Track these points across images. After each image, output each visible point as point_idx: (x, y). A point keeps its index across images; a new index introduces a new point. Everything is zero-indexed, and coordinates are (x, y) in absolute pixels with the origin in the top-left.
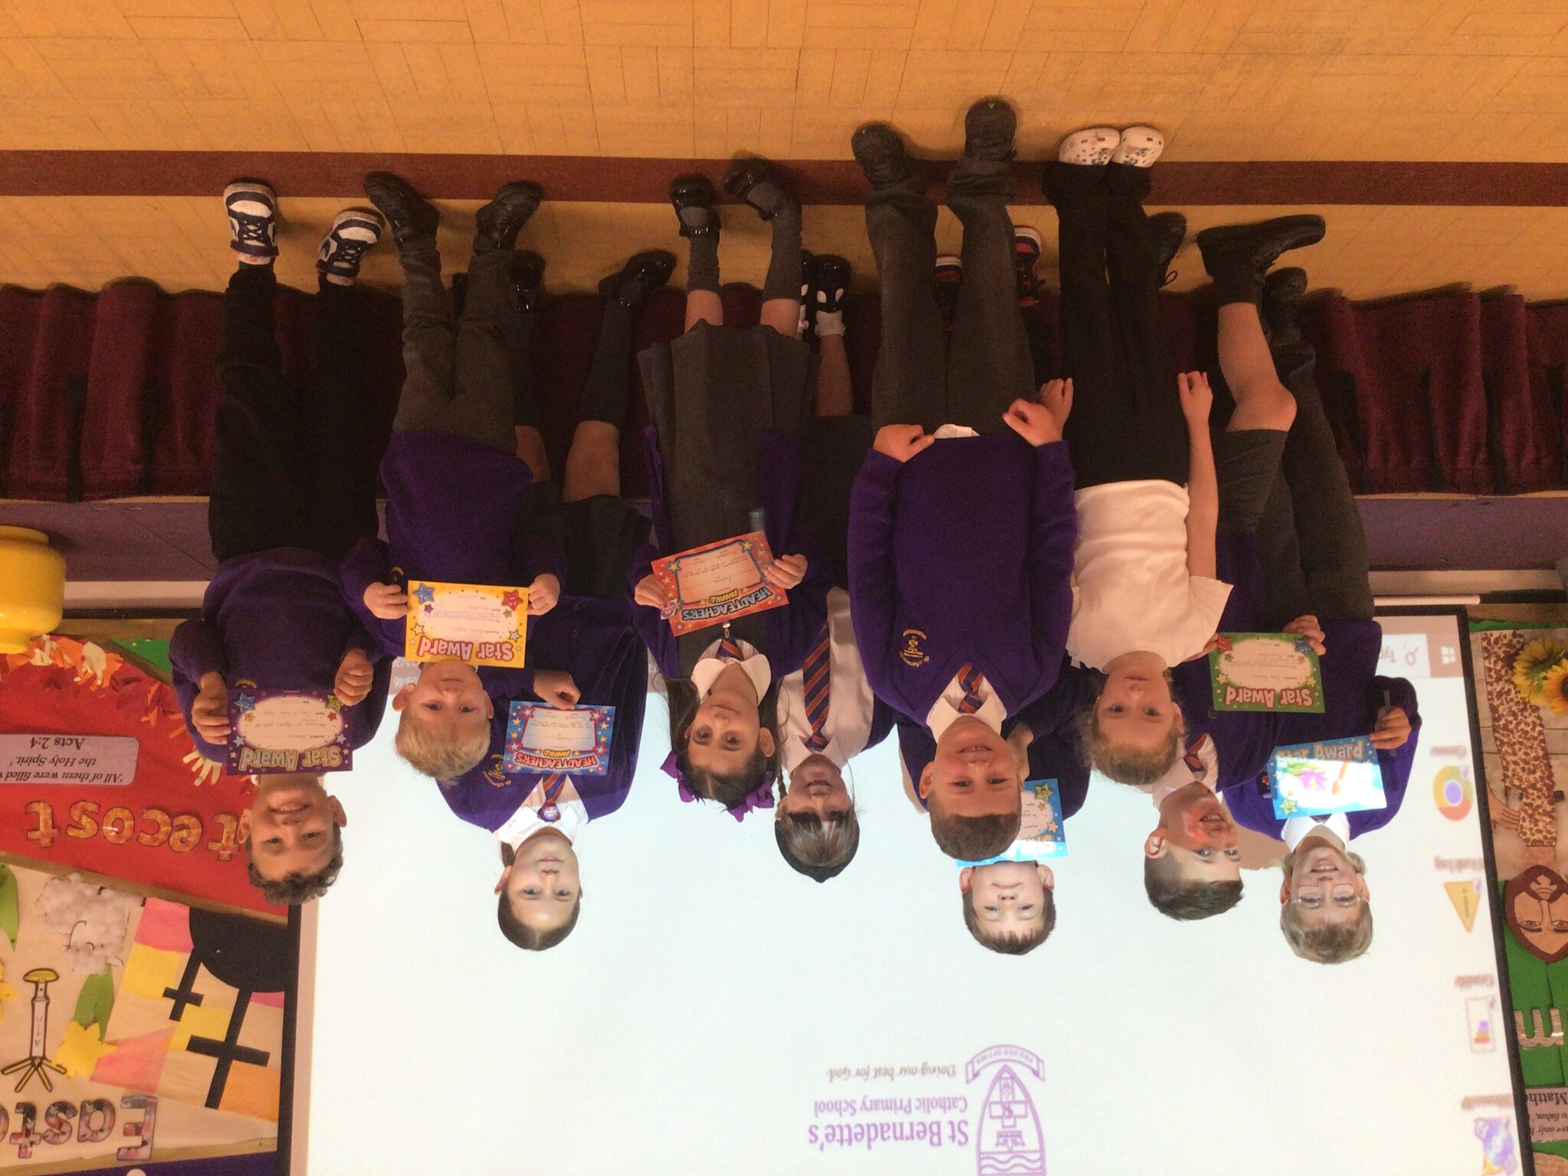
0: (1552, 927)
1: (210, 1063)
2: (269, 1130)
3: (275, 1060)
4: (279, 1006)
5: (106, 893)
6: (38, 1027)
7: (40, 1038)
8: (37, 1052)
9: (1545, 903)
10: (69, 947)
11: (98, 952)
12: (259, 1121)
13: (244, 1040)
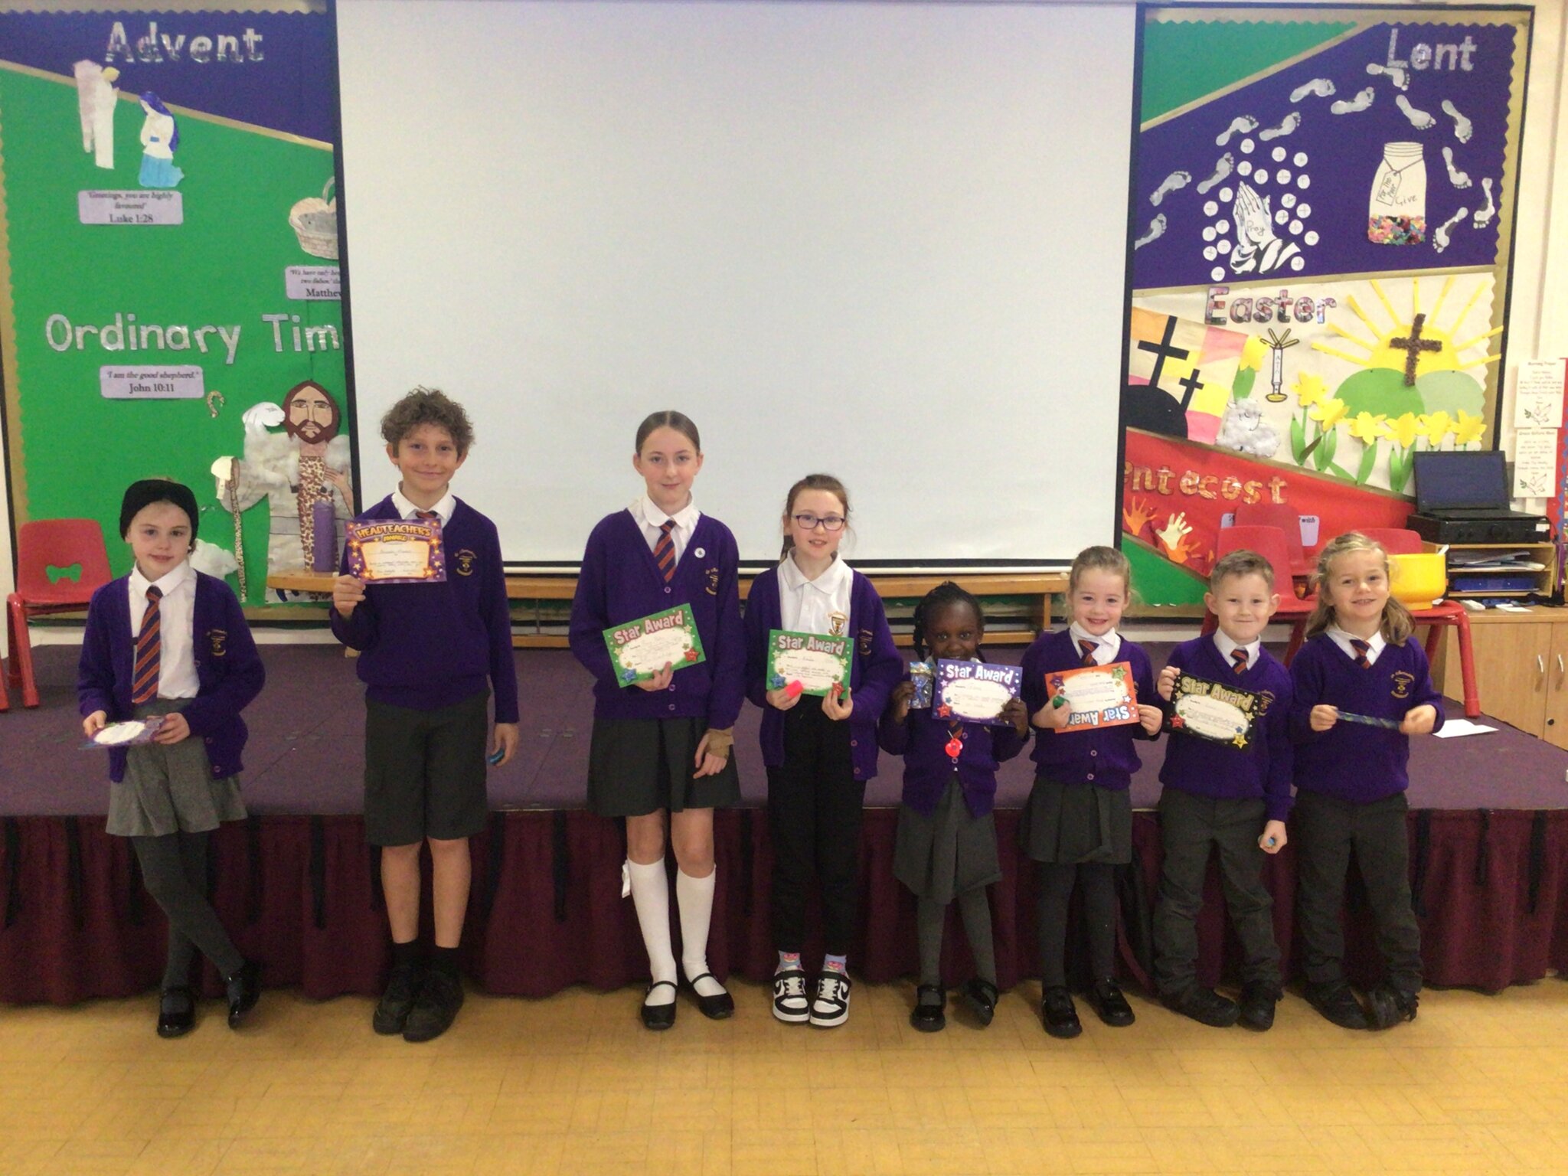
0: (307, 404)
1: (1175, 343)
2: (1137, 302)
3: (1134, 344)
4: (1132, 376)
5: (1237, 447)
6: (1277, 367)
7: (1278, 361)
8: (1278, 352)
9: (311, 419)
10: (1260, 415)
11: (1242, 411)
12: (1145, 308)
13: (1153, 357)
